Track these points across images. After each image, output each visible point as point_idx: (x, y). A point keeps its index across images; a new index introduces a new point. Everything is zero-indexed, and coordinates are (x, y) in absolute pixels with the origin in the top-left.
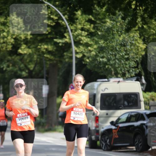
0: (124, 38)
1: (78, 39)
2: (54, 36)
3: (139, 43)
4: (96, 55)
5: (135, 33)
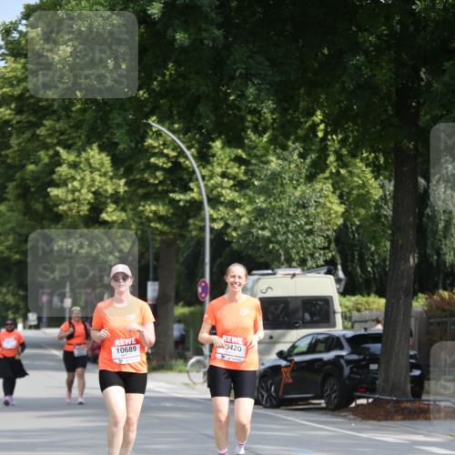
0: (303, 192)
1: (215, 192)
3: (331, 202)
4: (251, 225)
5: (324, 183)
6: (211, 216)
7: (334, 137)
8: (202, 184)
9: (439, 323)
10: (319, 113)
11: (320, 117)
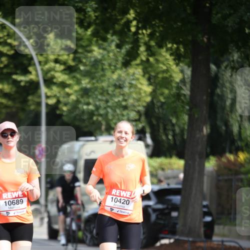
0: (120, 76)
1: (49, 75)
2: (13, 70)
3: (141, 84)
4: (78, 101)
5: (136, 69)
6: (46, 94)
7: (144, 31)
8: (39, 68)
9: (226, 181)
10: (132, 11)
11: (133, 15)
